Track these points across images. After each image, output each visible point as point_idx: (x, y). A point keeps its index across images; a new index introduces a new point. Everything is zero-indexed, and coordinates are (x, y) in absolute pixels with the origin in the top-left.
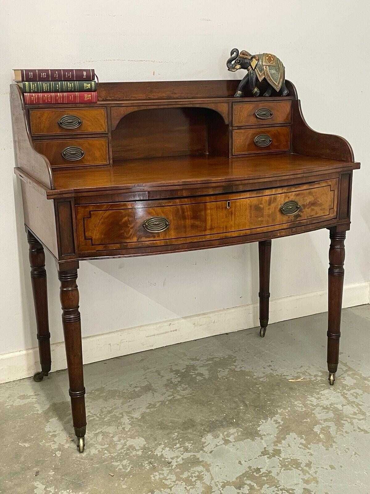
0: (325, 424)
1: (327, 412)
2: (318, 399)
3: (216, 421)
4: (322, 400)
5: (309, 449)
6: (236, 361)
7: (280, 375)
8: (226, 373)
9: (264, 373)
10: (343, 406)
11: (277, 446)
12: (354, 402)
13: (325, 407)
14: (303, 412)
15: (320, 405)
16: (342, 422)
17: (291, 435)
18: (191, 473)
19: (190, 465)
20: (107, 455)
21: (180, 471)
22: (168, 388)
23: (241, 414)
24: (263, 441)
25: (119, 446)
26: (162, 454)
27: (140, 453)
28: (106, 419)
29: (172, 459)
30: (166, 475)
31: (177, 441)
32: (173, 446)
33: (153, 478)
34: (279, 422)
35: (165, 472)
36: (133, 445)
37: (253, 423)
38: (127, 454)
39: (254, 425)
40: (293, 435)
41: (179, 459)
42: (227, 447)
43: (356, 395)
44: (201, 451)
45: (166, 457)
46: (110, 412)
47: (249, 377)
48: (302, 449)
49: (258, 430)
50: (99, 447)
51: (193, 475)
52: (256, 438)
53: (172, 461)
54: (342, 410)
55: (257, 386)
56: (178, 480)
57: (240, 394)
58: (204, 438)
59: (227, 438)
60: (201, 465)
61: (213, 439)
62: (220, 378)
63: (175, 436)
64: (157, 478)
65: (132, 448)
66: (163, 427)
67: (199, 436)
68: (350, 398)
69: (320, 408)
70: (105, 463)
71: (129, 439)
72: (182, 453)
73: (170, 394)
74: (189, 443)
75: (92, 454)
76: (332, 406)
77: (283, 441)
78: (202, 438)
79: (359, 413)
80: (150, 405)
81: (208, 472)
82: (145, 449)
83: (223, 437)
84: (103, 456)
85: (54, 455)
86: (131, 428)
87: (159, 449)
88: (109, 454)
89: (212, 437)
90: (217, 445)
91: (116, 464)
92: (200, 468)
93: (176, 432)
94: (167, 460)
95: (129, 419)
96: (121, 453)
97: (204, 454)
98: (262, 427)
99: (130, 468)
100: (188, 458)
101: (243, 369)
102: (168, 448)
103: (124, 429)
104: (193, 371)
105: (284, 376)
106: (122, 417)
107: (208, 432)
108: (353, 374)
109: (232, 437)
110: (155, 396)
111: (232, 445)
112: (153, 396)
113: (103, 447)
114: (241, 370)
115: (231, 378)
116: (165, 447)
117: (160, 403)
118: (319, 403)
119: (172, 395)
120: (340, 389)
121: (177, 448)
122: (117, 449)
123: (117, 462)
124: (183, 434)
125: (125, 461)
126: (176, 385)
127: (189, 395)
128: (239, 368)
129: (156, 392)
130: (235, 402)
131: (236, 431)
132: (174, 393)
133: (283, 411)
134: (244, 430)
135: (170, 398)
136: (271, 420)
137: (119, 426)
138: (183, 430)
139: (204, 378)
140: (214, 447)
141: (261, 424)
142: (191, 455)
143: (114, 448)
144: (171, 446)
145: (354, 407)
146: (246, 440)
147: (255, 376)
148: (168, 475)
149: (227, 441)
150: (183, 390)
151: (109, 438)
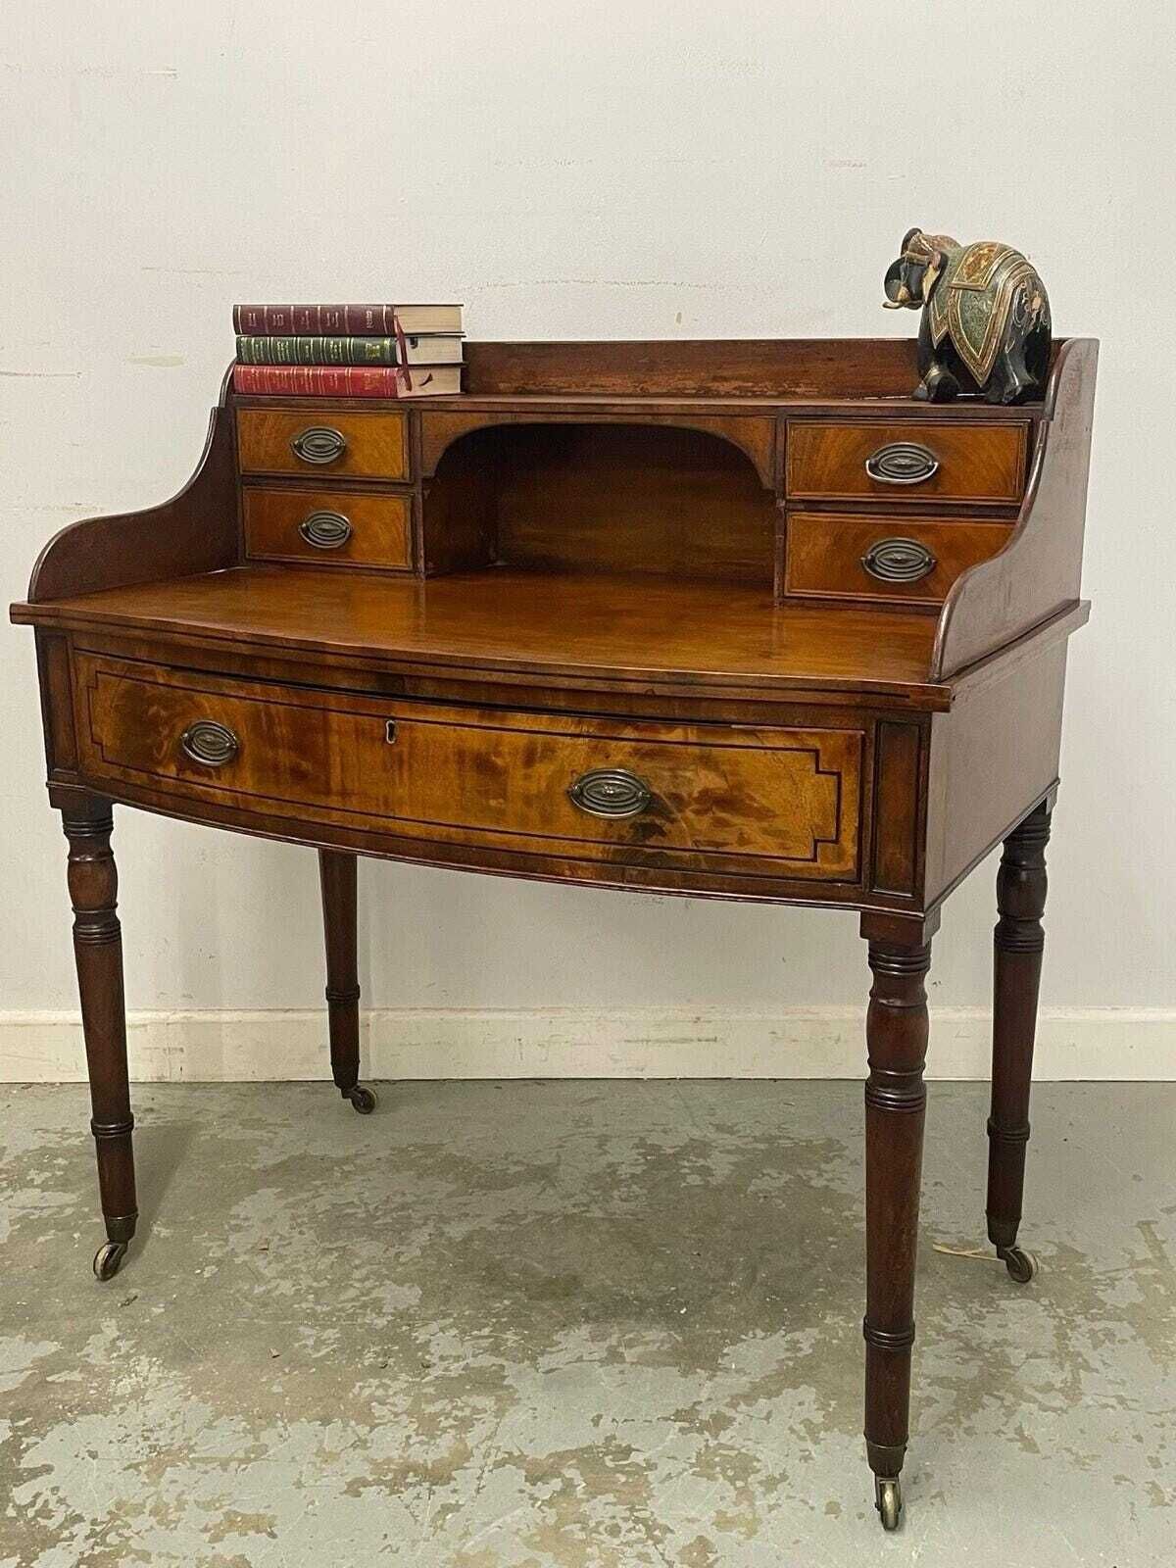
1: (965, 1361)
2: (974, 1317)
3: (637, 1299)
4: (980, 1325)
5: (816, 1442)
6: (837, 1160)
7: (927, 1225)
8: (779, 1183)
10: (1032, 1356)
11: (735, 1408)
12: (1080, 1354)
13: (973, 1344)
15: (963, 1335)
16: (986, 1399)
17: (800, 1389)
18: (454, 1408)
19: (468, 1387)
20: (304, 1305)
21: (434, 1393)
22: (592, 1186)
23: (715, 1300)
24: (709, 1384)
25: (351, 1293)
26: (430, 1341)
27: (381, 1322)
28: (380, 1221)
29: (442, 1358)
30: (391, 1393)
31: (494, 1320)
32: (472, 1329)
33: (356, 1390)
34: (801, 1349)
35: (396, 1386)
36: (383, 1299)
37: (726, 1330)
38: (352, 1317)
39: (724, 1337)
40: (808, 1393)
41: (456, 1365)
42: (601, 1370)
43: (1102, 1338)
44: (527, 1362)
45: (433, 1351)
46: (403, 1207)
47: (829, 1211)
48: (798, 1435)
49: (725, 1351)
50: (306, 1281)
51: (455, 1412)
52: (698, 1370)
53: (435, 1364)
54: (1018, 1367)
55: (831, 1239)
56: (408, 1413)
57: (763, 1249)
58: (566, 1332)
59: (621, 1349)
60: (495, 1396)
61: (587, 1340)
62: (748, 1192)
63: (498, 1307)
64: (367, 1392)
65: (377, 1306)
66: (494, 1276)
67: (559, 1323)
68: (1073, 1342)
69: (955, 1344)
70: (285, 1323)
71: (388, 1282)
72: (477, 1352)
73: (585, 1199)
74: (516, 1334)
75: (278, 1292)
76: (997, 1350)
77: (762, 1401)
78: (563, 1330)
79: (1061, 1390)
80: (508, 1216)
81: (496, 1417)
82: (404, 1316)
83: (614, 1343)
84: (296, 1306)
85: (199, 1271)
86: (417, 1257)
87: (434, 1326)
88: (311, 1305)
89: (587, 1336)
90: (580, 1359)
91: (307, 1331)
92: (487, 1402)
93: (509, 1298)
94: (427, 1357)
95: (430, 1235)
96: (342, 1310)
97: (528, 1370)
98: (741, 1347)
99: (328, 1350)
100: (481, 1370)
101: (832, 1185)
102: (457, 1331)
103: (398, 1255)
104: (694, 1159)
105: (936, 1231)
106: (418, 1227)
107: (588, 1320)
108: (1154, 1276)
109: (640, 1349)
110: (541, 1197)
111: (617, 1370)
112: (539, 1194)
113: (315, 1284)
114: (828, 1187)
115: (779, 1201)
116: (451, 1326)
117: (539, 1216)
118: (966, 1329)
119: (587, 1205)
120: (1070, 1309)
121: (479, 1337)
122: (343, 1297)
123: (314, 1328)
124: (525, 1307)
125: (331, 1331)
126: (618, 1182)
127: (628, 1217)
128: (826, 1180)
129: (554, 1186)
130: (730, 1265)
131: (661, 1338)
132: (594, 1201)
133: (838, 1323)
134: (685, 1343)
135: (575, 1210)
136: (784, 1336)
137: (393, 1246)
138: (530, 1298)
139: (707, 1181)
140: (569, 1363)
141: (744, 1340)
142: (494, 1365)
143: (337, 1294)
144: (468, 1327)
145: (1062, 1368)
146: (667, 1367)
147: (852, 1210)
148: (396, 1393)
149: (614, 1357)
150: (625, 1200)
151: (347, 1266)
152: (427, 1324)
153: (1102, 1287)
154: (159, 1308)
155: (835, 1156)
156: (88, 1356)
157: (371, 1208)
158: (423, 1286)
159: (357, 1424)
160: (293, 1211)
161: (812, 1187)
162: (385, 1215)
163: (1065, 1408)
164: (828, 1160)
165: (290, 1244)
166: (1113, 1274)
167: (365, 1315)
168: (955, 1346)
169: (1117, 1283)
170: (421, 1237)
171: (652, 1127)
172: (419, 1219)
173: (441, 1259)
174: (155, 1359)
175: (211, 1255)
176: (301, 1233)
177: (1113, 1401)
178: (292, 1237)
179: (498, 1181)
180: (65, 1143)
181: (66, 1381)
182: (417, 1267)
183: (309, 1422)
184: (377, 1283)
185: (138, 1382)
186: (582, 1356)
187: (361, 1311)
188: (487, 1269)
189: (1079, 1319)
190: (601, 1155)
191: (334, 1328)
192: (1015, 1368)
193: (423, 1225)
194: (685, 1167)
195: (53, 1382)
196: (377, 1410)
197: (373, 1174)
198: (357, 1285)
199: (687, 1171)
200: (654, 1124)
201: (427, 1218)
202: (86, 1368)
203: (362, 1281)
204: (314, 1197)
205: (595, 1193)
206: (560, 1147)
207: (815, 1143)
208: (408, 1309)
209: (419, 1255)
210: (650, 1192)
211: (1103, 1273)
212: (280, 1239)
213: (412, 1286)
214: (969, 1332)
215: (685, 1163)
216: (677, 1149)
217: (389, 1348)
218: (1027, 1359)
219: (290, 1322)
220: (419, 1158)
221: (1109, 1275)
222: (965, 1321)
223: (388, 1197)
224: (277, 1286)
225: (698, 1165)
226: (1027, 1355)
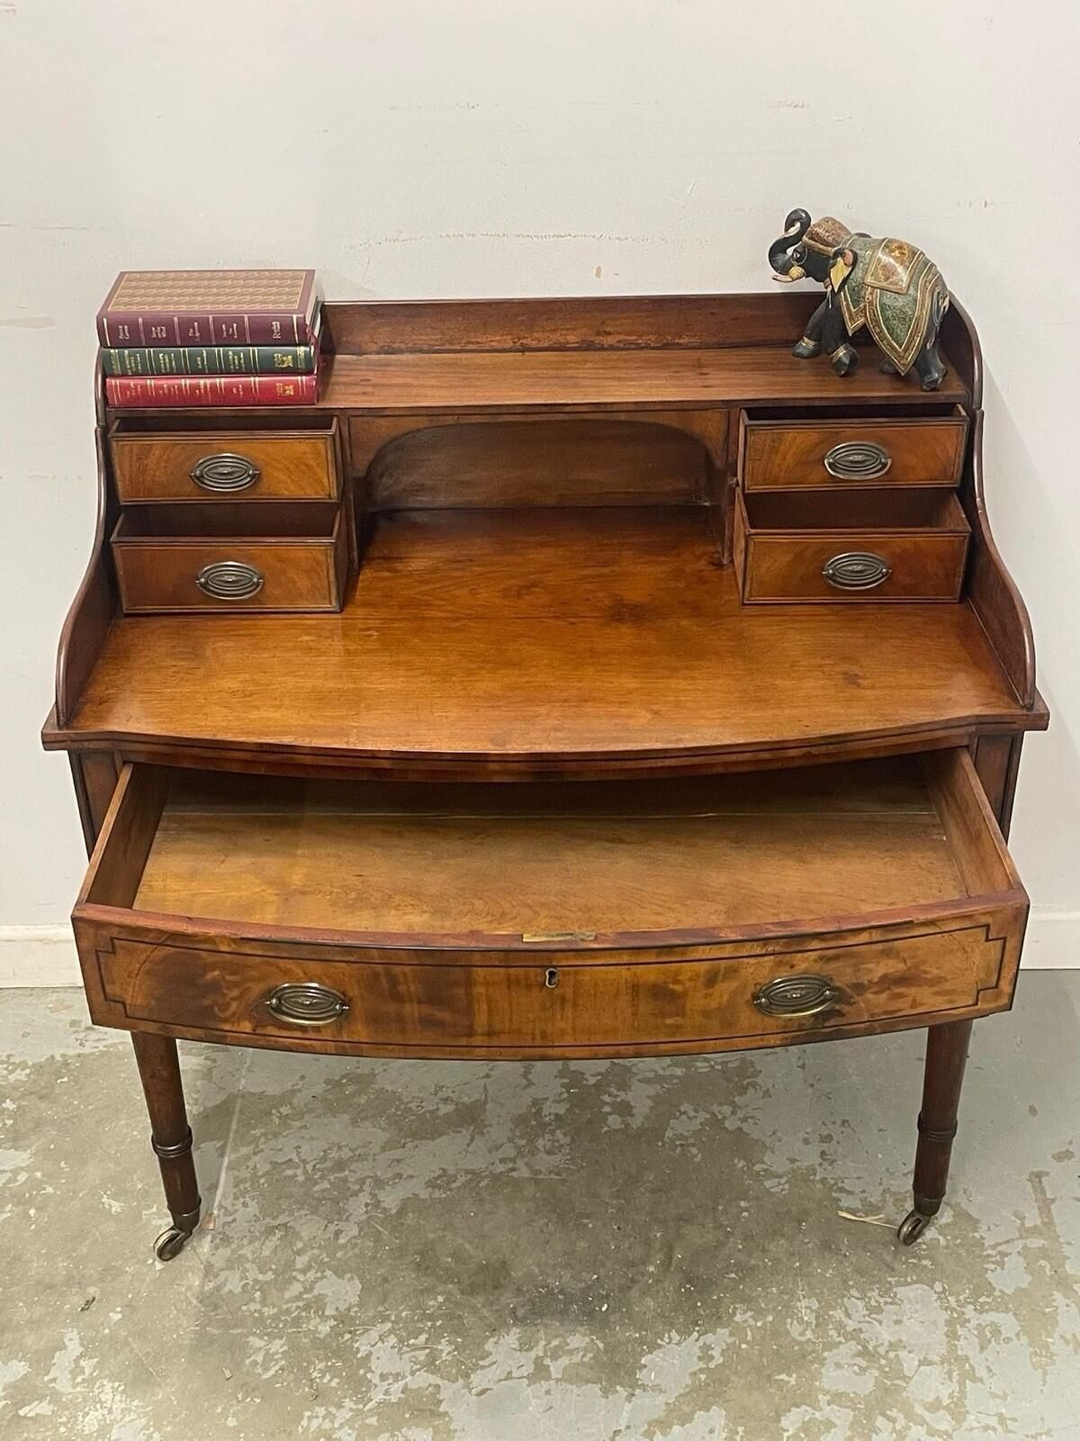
0: (827, 1411)
1: (863, 1370)
2: (871, 1311)
3: (561, 1292)
4: (877, 1321)
6: (751, 1091)
7: (832, 1182)
8: (695, 1125)
9: (793, 1161)
10: (925, 1362)
12: (967, 1359)
13: (870, 1348)
14: (799, 1343)
15: (861, 1335)
16: (880, 1422)
17: (711, 1412)
19: (407, 1416)
20: (253, 1307)
21: (376, 1424)
22: (518, 1133)
23: (635, 1293)
24: (628, 1407)
25: (296, 1288)
26: (370, 1353)
27: (325, 1329)
28: (317, 1188)
29: (383, 1377)
30: (336, 1426)
31: (429, 1324)
32: (409, 1337)
33: (304, 1423)
34: (712, 1358)
35: (344, 1415)
36: (326, 1296)
37: (644, 1333)
38: (296, 1321)
39: (642, 1342)
40: (717, 1416)
41: (396, 1386)
42: (529, 1391)
43: (989, 1336)
44: (461, 1381)
45: (373, 1368)
46: (340, 1165)
47: (741, 1163)
49: (643, 1361)
50: (253, 1273)
52: (618, 1388)
53: (375, 1386)
54: (910, 1378)
55: (743, 1204)
57: (680, 1218)
58: (495, 1339)
59: (547, 1361)
60: (432, 1426)
61: (515, 1349)
62: (666, 1140)
63: (433, 1306)
64: (314, 1425)
65: (318, 1305)
66: (426, 1263)
67: (489, 1326)
68: (962, 1342)
69: (854, 1347)
70: (235, 1332)
71: (328, 1273)
72: (415, 1368)
73: (512, 1153)
74: (450, 1342)
75: (226, 1289)
76: (892, 1355)
77: (676, 1429)
78: (492, 1336)
79: (947, 1408)
80: (440, 1176)
82: (343, 1319)
83: (541, 1354)
84: (244, 1308)
85: (151, 1261)
86: (355, 1237)
87: (374, 1334)
88: (258, 1306)
89: (516, 1346)
90: (509, 1376)
91: (256, 1342)
92: (425, 1436)
93: (443, 1293)
94: (369, 1376)
95: (367, 1205)
96: (288, 1311)
97: (463, 1391)
98: (657, 1356)
99: (277, 1368)
100: (418, 1393)
101: (746, 1127)
102: (396, 1340)
103: (337, 1234)
104: (615, 1092)
105: (842, 1190)
106: (356, 1194)
107: (518, 1321)
108: (1042, 1249)
109: (564, 1361)
110: (470, 1149)
111: (543, 1390)
112: (468, 1145)
113: (261, 1277)
114: (740, 1129)
115: (694, 1151)
116: (390, 1332)
117: (470, 1176)
118: (865, 1327)
119: (513, 1160)
120: (961, 1297)
121: (416, 1348)
122: (288, 1295)
123: (262, 1339)
124: (457, 1304)
125: (278, 1342)
126: (543, 1127)
127: (553, 1176)
128: (740, 1119)
129: (483, 1134)
130: (648, 1242)
131: (584, 1345)
132: (520, 1153)
133: (745, 1321)
134: (606, 1351)
135: (501, 1168)
136: (697, 1340)
137: (331, 1222)
138: (462, 1293)
139: (627, 1125)
140: (500, 1380)
141: (660, 1346)
142: (430, 1385)
143: (282, 1290)
144: (406, 1334)
145: (950, 1379)
146: (589, 1385)
147: (763, 1163)
148: (342, 1426)
149: (540, 1372)
150: (549, 1153)
151: (290, 1251)
152: (368, 1330)
153: (993, 1267)
154: (117, 1312)
155: (748, 1083)
156: (54, 1380)
157: (309, 1167)
158: (361, 1279)
160: (237, 1173)
161: (726, 1129)
162: (322, 1178)
163: (950, 1431)
164: (743, 1090)
165: (234, 1220)
166: (1003, 1248)
167: (309, 1319)
168: (854, 1351)
169: (1006, 1259)
170: (358, 1208)
172: (355, 1183)
173: (378, 1238)
174: (117, 1384)
176: (245, 1205)
177: (994, 1422)
178: (237, 1211)
179: (428, 1128)
180: (12, 1078)
181: (37, 1415)
182: (355, 1252)
184: (319, 1275)
185: (103, 1415)
186: (510, 1373)
187: (304, 1314)
188: (422, 1253)
189: (969, 1310)
190: (525, 1088)
191: (282, 1338)
192: (907, 1379)
193: (359, 1191)
194: (607, 1103)
195: (25, 1417)
197: (308, 1119)
198: (301, 1277)
199: (608, 1109)
201: (362, 1182)
202: (55, 1397)
203: (304, 1271)
204: (255, 1154)
205: (521, 1142)
206: (487, 1076)
207: (730, 1065)
208: (349, 1310)
209: (357, 1234)
210: (573, 1141)
211: (994, 1247)
212: (225, 1215)
213: (352, 1278)
214: (867, 1331)
215: (606, 1098)
216: (599, 1077)
217: (334, 1363)
218: (919, 1366)
219: (239, 1331)
220: (353, 1095)
221: (999, 1248)
222: (864, 1316)
223: (325, 1151)
224: (226, 1280)
225: (619, 1100)
226: (919, 1361)
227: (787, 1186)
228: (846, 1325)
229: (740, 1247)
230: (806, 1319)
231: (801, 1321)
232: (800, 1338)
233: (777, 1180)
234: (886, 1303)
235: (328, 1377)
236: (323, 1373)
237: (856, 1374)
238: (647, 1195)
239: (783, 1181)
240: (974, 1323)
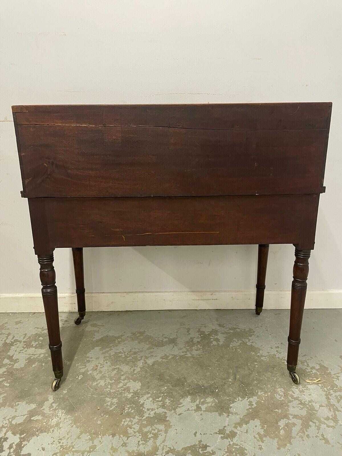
0: (293, 420)
1: (302, 409)
2: (301, 392)
3: (203, 386)
4: (303, 394)
5: (263, 442)
6: (253, 336)
7: (281, 358)
8: (238, 344)
9: (268, 353)
10: (321, 406)
11: (236, 428)
12: (334, 405)
13: (303, 402)
14: (280, 401)
15: (299, 399)
16: (311, 423)
17: (255, 421)
18: (153, 429)
19: (156, 421)
20: (107, 390)
21: (146, 423)
22: (187, 345)
23: (226, 386)
24: (227, 419)
25: (121, 385)
26: (144, 403)
27: (130, 396)
28: (128, 359)
29: (148, 410)
30: (133, 424)
31: (162, 395)
32: (156, 398)
33: (123, 423)
34: (253, 405)
35: (135, 420)
36: (130, 387)
37: (230, 398)
38: (121, 394)
39: (230, 400)
40: (257, 422)
41: (152, 412)
42: (195, 414)
43: (340, 399)
44: (173, 411)
45: (145, 407)
46: (135, 353)
47: (253, 353)
48: (257, 439)
49: (231, 406)
50: (108, 380)
51: (153, 431)
52: (224, 413)
53: (146, 412)
54: (318, 411)
55: (255, 363)
56: (139, 432)
57: (237, 367)
58: (183, 399)
59: (200, 405)
60: (164, 424)
61: (190, 402)
62: (230, 347)
63: (163, 390)
64: (126, 424)
65: (128, 389)
66: (161, 377)
67: (181, 395)
68: (332, 400)
69: (297, 402)
70: (102, 396)
71: (131, 380)
72: (158, 407)
73: (184, 350)
74: (169, 400)
75: (100, 385)
76: (310, 404)
77: (244, 426)
79: (331, 419)
80: (164, 356)
81: (165, 433)
82: (136, 393)
83: (198, 403)
84: (105, 390)
85: (77, 377)
87: (145, 397)
88: (109, 389)
89: (190, 401)
90: (188, 410)
91: (108, 399)
92: (161, 427)
93: (166, 386)
94: (143, 409)
95: (143, 363)
96: (118, 391)
97: (174, 414)
98: (235, 404)
99: (114, 407)
100: (159, 414)
102: (152, 399)
103: (134, 370)
104: (214, 336)
106: (139, 360)
107: (190, 394)
109: (205, 405)
110: (173, 349)
111: (200, 414)
112: (172, 348)
113: (110, 382)
114: (252, 345)
115: (239, 350)
116: (150, 397)
117: (173, 356)
118: (300, 396)
119: (186, 352)
120: (328, 388)
121: (158, 401)
122: (118, 387)
123: (110, 398)
124: (171, 389)
125: (115, 399)
126: (194, 344)
127: (198, 356)
128: (251, 343)
129: (176, 345)
130: (228, 373)
131: (212, 401)
132: (188, 350)
133: (262, 395)
134: (219, 403)
135: (183, 354)
136: (247, 400)
137: (132, 367)
138: (172, 386)
139: (218, 344)
140: (185, 411)
141: (236, 402)
142: (163, 412)
143: (117, 385)
144: (155, 398)
145: (330, 411)
146: (214, 412)
147: (260, 353)
148: (135, 424)
149: (198, 408)
150: (197, 350)
151: (119, 375)
152: (143, 396)
153: (336, 380)
154: (66, 391)
155: (252, 334)
156: (44, 409)
157: (126, 354)
158: (141, 382)
159: (123, 436)
160: (104, 355)
161: (247, 345)
162: (130, 356)
163: (334, 426)
164: (251, 336)
165: (103, 367)
166: (337, 375)
167: (125, 393)
168: (298, 403)
169: (339, 378)
170: (140, 364)
171: (201, 325)
172: (140, 357)
173: (146, 372)
174: (63, 411)
175: (81, 371)
176: (106, 363)
178: (104, 364)
179: (160, 344)
181: (37, 419)
182: (140, 375)
183: (109, 436)
184: (128, 381)
185: (58, 420)
186: (189, 409)
187: (123, 392)
188: (159, 375)
189: (331, 391)
190: (188, 335)
191: (116, 398)
192: (317, 411)
193: (141, 360)
194: (212, 339)
195: (33, 420)
196: (130, 431)
197: (126, 342)
198: (123, 382)
199: (212, 340)
200: (202, 324)
201: (142, 357)
202: (43, 415)
203: (124, 380)
204: (110, 350)
205: (188, 348)
206: (177, 332)
207: (246, 330)
208: (137, 391)
209: (140, 371)
210: (203, 347)
211: (335, 375)
212: (101, 365)
213: (138, 382)
214: (301, 397)
215: (211, 337)
216: (209, 333)
217: (132, 406)
218: (320, 407)
219: (103, 396)
220: (139, 336)
221: (336, 375)
222: (299, 393)
223: (131, 350)
224: (100, 382)
225: (215, 338)
226: (319, 406)
227: (268, 359)
228: (294, 396)
229: (257, 374)
230: (281, 394)
231: (279, 395)
232: (280, 399)
233: (265, 358)
234: (305, 390)
235: (130, 409)
236: (129, 408)
237: (300, 409)
238: (226, 361)
239: (266, 358)
240: (334, 395)
